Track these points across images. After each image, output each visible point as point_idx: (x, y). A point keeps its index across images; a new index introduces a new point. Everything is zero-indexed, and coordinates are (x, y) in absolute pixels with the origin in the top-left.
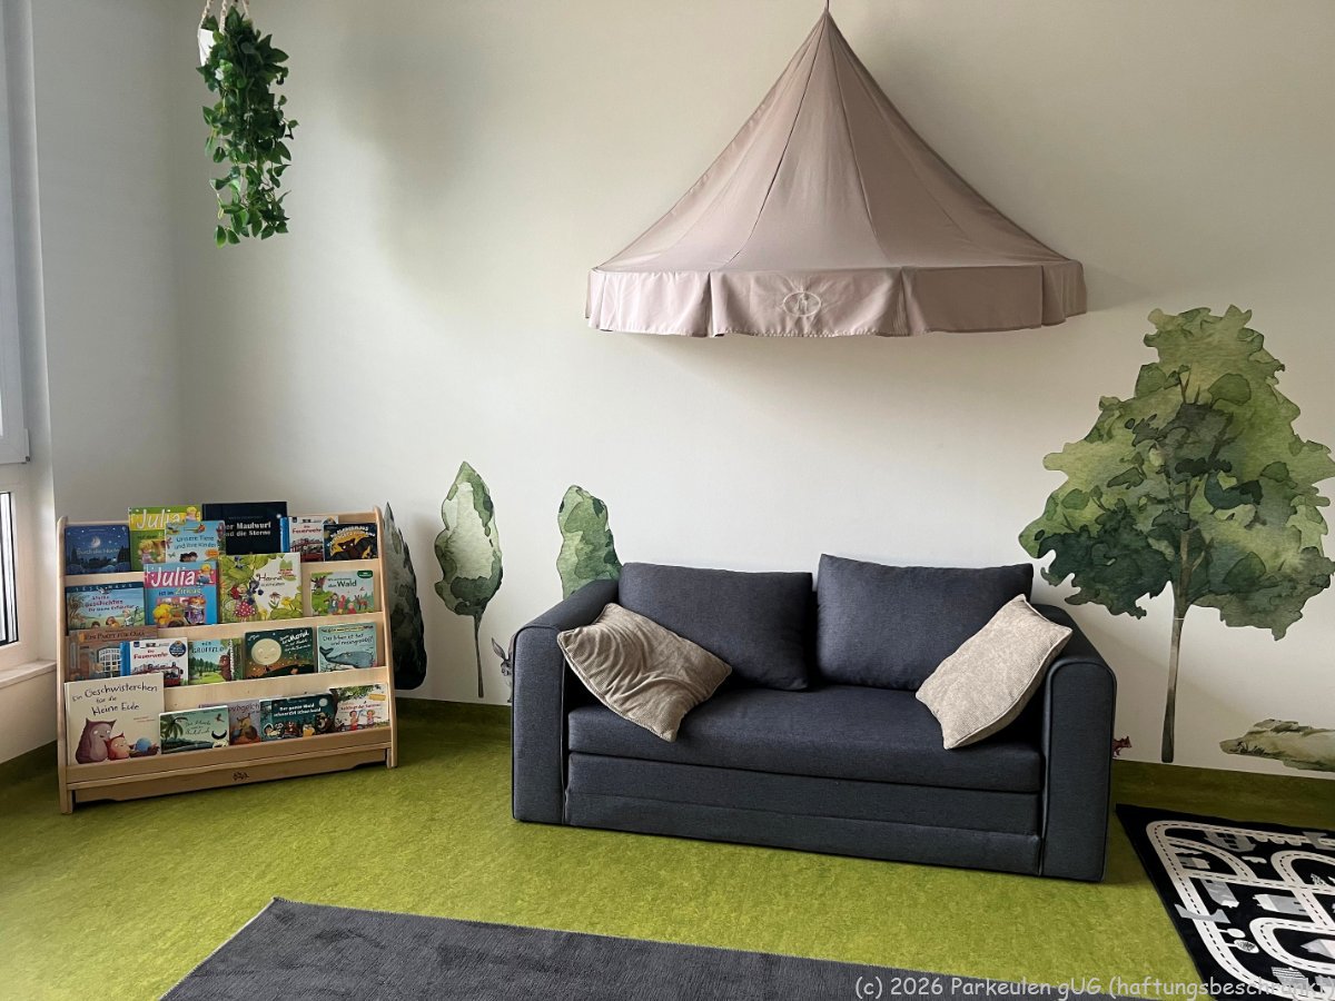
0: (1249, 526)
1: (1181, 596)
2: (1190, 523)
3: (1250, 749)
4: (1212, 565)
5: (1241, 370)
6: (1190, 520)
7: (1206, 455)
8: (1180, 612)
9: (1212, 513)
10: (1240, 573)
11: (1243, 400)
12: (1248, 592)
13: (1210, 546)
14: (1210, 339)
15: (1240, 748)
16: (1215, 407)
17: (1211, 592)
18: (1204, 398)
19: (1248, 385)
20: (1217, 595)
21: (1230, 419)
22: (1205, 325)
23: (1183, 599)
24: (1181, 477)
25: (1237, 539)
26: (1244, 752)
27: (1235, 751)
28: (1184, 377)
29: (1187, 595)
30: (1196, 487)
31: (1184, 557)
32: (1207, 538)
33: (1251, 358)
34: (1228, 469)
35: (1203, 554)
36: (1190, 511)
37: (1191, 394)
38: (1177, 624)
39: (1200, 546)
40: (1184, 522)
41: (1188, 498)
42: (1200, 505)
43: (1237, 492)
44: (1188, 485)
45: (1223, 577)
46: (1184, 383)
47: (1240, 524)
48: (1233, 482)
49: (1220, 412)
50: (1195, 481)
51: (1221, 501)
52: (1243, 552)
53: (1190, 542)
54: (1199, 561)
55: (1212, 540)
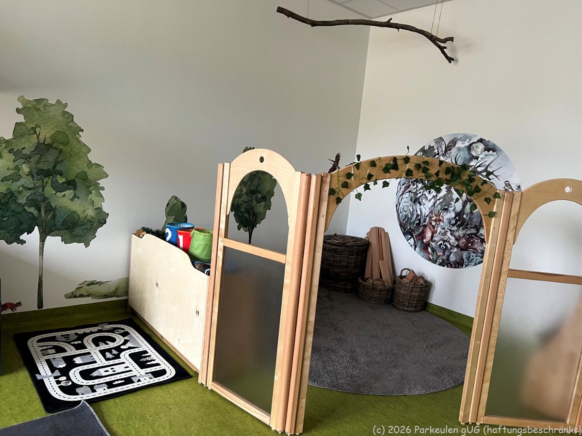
0: (72, 200)
1: (42, 232)
2: (45, 199)
3: (77, 295)
4: (56, 218)
5: (64, 129)
6: (45, 197)
7: (50, 167)
8: (43, 240)
9: (55, 194)
10: (69, 220)
11: (66, 143)
12: (73, 228)
13: (55, 209)
14: (48, 114)
15: (73, 296)
16: (53, 146)
17: (56, 229)
18: (48, 141)
19: (68, 137)
20: (59, 230)
21: (61, 151)
22: (46, 107)
23: (44, 234)
24: (39, 177)
25: (67, 205)
26: (75, 297)
27: (71, 297)
28: (38, 130)
29: (45, 232)
30: (47, 182)
31: (43, 214)
32: (53, 205)
33: (69, 125)
34: (61, 175)
35: (52, 213)
36: (45, 193)
37: (41, 138)
38: (41, 246)
39: (50, 209)
40: (42, 198)
41: (43, 187)
42: (49, 191)
43: (66, 185)
44: (43, 181)
45: (62, 222)
46: (38, 133)
47: (68, 198)
48: (64, 180)
49: (56, 148)
50: (46, 180)
51: (59, 188)
52: (70, 210)
53: (45, 207)
54: (50, 216)
55: (56, 206)
